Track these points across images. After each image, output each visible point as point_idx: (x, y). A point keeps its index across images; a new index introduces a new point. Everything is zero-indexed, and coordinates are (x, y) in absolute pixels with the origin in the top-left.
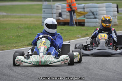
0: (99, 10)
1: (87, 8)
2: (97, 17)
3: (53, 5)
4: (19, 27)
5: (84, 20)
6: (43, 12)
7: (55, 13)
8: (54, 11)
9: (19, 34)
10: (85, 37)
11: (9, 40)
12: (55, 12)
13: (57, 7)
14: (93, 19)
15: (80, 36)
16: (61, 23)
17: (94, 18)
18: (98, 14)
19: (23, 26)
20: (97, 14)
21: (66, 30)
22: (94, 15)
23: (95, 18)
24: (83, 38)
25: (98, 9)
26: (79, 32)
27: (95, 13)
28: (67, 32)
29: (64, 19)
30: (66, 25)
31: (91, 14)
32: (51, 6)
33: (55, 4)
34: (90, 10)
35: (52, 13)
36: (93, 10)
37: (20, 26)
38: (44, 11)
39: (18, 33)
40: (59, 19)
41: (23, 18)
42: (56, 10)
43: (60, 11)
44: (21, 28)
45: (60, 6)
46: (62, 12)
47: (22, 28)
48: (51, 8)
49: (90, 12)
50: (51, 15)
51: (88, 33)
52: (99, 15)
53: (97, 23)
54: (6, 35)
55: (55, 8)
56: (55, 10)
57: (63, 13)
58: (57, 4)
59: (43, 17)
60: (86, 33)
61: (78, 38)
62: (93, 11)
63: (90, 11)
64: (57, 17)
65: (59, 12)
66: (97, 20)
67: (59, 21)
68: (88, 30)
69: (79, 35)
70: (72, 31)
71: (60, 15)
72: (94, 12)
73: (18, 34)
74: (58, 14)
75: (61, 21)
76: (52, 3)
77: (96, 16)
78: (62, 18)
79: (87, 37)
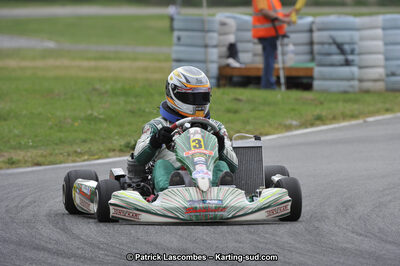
0: (362, 39)
1: (319, 30)
2: (353, 61)
3: (210, 18)
4: (95, 89)
5: (311, 69)
6: (175, 40)
7: (215, 46)
8: (214, 38)
9: (96, 114)
10: (312, 125)
11: (60, 131)
12: (215, 42)
13: (223, 24)
14: (342, 65)
15: (294, 123)
16: (235, 79)
17: (343, 62)
18: (356, 52)
19: (108, 87)
20: (352, 52)
21: (249, 101)
22: (343, 52)
23: (348, 63)
24: (306, 127)
25: (356, 35)
26: (293, 110)
27: (347, 48)
28: (252, 110)
29: (243, 66)
30: (251, 86)
31: (334, 49)
32: (203, 22)
33: (214, 15)
34: (331, 37)
35: (206, 46)
36: (342, 36)
37: (98, 86)
38: (179, 39)
39: (92, 109)
40: (228, 66)
41: (109, 59)
42: (221, 34)
43: (231, 39)
44: (101, 94)
45: (232, 23)
46: (237, 41)
47: (107, 92)
48: (203, 28)
49: (330, 44)
50: (202, 50)
51: (324, 114)
52: (360, 54)
53: (352, 79)
54: (50, 116)
55: (217, 26)
56: (215, 35)
57: (240, 46)
58: (223, 15)
59: (174, 56)
60: (317, 111)
61: (289, 128)
62: (339, 40)
63: (331, 41)
64: (220, 57)
65: (227, 43)
66: (355, 69)
67: (229, 72)
68: (321, 103)
69: (292, 118)
70: (269, 104)
71: (232, 51)
72: (342, 44)
73: (89, 112)
74: (224, 50)
75: (236, 73)
76: (204, 12)
77: (350, 57)
78: (238, 61)
79: (318, 125)
